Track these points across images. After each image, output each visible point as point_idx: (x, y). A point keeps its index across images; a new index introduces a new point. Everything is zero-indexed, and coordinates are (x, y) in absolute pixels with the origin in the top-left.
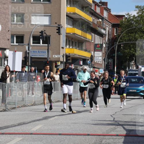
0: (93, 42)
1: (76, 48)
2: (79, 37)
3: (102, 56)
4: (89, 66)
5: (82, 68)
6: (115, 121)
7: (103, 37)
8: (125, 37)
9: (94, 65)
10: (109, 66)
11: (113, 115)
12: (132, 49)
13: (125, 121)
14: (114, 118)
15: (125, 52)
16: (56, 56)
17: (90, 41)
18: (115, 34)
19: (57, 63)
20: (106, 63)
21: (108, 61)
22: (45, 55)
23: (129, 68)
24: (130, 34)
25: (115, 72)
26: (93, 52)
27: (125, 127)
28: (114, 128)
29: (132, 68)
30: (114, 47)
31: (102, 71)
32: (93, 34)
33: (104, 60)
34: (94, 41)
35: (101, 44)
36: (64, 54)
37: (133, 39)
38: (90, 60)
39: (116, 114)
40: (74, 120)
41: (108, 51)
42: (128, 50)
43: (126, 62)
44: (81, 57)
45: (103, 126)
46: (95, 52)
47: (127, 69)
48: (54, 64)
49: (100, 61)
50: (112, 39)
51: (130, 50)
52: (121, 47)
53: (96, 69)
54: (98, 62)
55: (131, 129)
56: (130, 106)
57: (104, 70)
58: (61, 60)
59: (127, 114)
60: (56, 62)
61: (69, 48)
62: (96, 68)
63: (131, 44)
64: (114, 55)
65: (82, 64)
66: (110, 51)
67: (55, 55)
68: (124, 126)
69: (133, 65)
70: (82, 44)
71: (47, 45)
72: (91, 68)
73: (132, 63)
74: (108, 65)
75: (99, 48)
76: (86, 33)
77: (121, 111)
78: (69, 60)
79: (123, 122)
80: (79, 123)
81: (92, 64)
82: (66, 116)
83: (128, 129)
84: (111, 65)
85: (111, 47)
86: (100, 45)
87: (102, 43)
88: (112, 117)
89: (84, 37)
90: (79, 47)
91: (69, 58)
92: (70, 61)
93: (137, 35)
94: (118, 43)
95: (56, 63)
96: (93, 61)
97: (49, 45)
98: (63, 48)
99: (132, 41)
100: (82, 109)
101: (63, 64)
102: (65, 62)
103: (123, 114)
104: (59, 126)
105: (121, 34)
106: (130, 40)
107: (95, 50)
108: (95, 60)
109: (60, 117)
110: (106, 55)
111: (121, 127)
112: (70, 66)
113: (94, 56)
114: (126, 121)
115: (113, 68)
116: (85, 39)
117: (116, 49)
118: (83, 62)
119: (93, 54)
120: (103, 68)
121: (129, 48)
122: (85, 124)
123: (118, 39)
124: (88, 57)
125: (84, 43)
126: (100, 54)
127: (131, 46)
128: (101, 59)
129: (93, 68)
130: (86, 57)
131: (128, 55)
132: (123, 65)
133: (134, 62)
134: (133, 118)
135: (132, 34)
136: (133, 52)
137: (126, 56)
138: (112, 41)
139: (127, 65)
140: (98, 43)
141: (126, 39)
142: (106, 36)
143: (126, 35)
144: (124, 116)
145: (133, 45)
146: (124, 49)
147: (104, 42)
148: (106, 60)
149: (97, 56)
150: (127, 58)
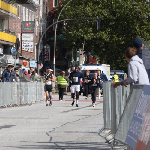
0: (19, 18)
4: (14, 56)
5: (2, 59)
7: (35, 11)
8: (69, 11)
9: (21, 54)
10: (45, 57)
11: (50, 132)
12: (80, 30)
14: (51, 138)
15: (69, 35)
17: (16, 16)
18: (54, 7)
20: (40, 52)
21: (44, 48)
23: (75, 60)
25: (54, 65)
26: (19, 35)
29: (79, 60)
30: (52, 26)
31: (33, 64)
32: (20, 6)
33: (37, 46)
34: (22, 17)
35: (31, 22)
37: (82, 14)
38: (15, 47)
39: (55, 131)
42: (73, 30)
43: (70, 49)
46: (23, 35)
47: (73, 61)
49: (31, 49)
50: (50, 14)
51: (76, 31)
53: (24, 61)
54: (28, 49)
56: (77, 118)
57: (36, 62)
59: (71, 131)
62: (25, 59)
63: (79, 21)
64: (52, 39)
65: (2, 53)
69: (82, 55)
70: (3, 21)
72: (17, 59)
74: (43, 54)
75: (29, 28)
76: (9, 4)
77: (62, 126)
81: (17, 52)
84: (48, 54)
87: (33, 20)
88: (49, 135)
89: (6, 11)
93: (88, 8)
94: (59, 21)
96: (20, 48)
99: (80, 18)
103: (65, 131)
105: (63, 7)
106: (76, 16)
107: (24, 31)
108: (22, 47)
110: (40, 39)
113: (22, 41)
115: (51, 59)
116: (7, 13)
117: (55, 29)
118: (4, 50)
119: (19, 38)
120: (36, 59)
121: (75, 28)
122: (6, 147)
123: (59, 14)
124: (11, 42)
125: (5, 20)
126: (30, 38)
127: (78, 26)
128: (33, 46)
129: (19, 59)
130: (9, 42)
131: (74, 39)
132: (66, 54)
133: (84, 51)
134: (80, 137)
135: (80, 7)
136: (82, 34)
137: (72, 41)
138: (50, 16)
139: (72, 54)
140: (28, 20)
141: (71, 14)
142: (40, 9)
143: (71, 7)
144: (67, 135)
145: (82, 23)
146: (67, 30)
147: (37, 19)
148: (40, 46)
149: (25, 41)
150: (72, 43)
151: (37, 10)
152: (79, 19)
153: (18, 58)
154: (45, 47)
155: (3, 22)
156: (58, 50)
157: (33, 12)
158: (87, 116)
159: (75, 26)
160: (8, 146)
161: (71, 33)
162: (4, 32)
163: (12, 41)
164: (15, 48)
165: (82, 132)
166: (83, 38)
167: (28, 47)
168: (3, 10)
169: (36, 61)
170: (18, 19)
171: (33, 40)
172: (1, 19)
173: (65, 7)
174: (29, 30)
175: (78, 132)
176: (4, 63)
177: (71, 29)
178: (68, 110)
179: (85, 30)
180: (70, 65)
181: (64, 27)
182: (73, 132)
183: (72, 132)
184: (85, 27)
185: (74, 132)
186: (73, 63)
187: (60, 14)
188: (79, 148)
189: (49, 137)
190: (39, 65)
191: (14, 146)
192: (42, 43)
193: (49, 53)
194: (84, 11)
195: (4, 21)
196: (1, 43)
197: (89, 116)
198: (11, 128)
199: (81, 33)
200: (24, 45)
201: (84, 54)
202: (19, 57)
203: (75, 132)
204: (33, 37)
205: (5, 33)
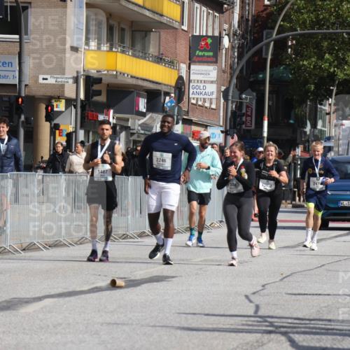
0: (185, 28)
1: (123, 52)
2: (136, 9)
3: (218, 82)
5: (143, 123)
6: (260, 317)
7: (221, 11)
8: (302, 14)
9: (188, 112)
10: (244, 119)
11: (254, 293)
12: (327, 56)
13: (295, 315)
14: (257, 307)
15: (300, 68)
16: (51, 81)
17: (176, 25)
18: (267, 2)
19: (55, 104)
20: (232, 106)
21: (241, 98)
22: (11, 74)
23: (314, 126)
24: (320, 3)
25: (263, 138)
26: (184, 67)
27: (297, 337)
28: (257, 342)
29: (324, 126)
30: (261, 49)
31: (215, 134)
32: (186, 1)
33: (226, 94)
34: (191, 25)
35: (213, 37)
36: (77, 72)
37: (333, 19)
38: (173, 95)
39: (265, 291)
40: (112, 312)
41: (238, 63)
42: (310, 58)
43: (302, 102)
44: (140, 83)
45: (217, 334)
46: (192, 67)
47: (308, 129)
48: (43, 107)
49: (211, 99)
50: (257, 18)
51: (318, 59)
52: (286, 47)
53: (195, 128)
54: (204, 100)
55: (318, 345)
56: (316, 262)
57: (222, 132)
58: (70, 92)
59: (304, 292)
60: (49, 100)
61: (99, 48)
62: (197, 124)
63: (325, 36)
64: (261, 76)
65: (144, 110)
66: (248, 62)
67: (45, 77)
68: (291, 335)
69: (329, 114)
70: (146, 36)
71: (17, 36)
72: (177, 123)
73: (327, 108)
74: (238, 113)
75: (207, 51)
77: (282, 280)
78: (99, 93)
79: (290, 321)
80: (132, 324)
81: (180, 108)
82: (83, 296)
83: (305, 344)
84: (249, 113)
85: (249, 49)
86: (209, 41)
87: (217, 34)
88: (251, 301)
89: (154, 12)
90: (133, 46)
91: (96, 87)
92: (102, 98)
93: (345, 6)
94: (276, 35)
95: (49, 105)
96: (185, 99)
97: (25, 37)
98: (75, 49)
99: (328, 28)
100: (142, 272)
101: (75, 107)
102: (82, 101)
103: (289, 292)
104: (57, 334)
105: (287, 3)
106: (318, 23)
107: (194, 59)
108: (190, 96)
109: (61, 300)
110: (231, 78)
111: (283, 338)
112: (101, 118)
113: (190, 81)
114: (300, 316)
115: (256, 124)
116: (157, 17)
117: (267, 54)
118: (148, 103)
119: (184, 74)
120: (221, 124)
121: (315, 53)
122: (152, 326)
123: (278, 19)
124: (165, 85)
125: (152, 33)
126: (209, 74)
127: (323, 46)
128: (215, 93)
129: (183, 123)
130: (160, 84)
131: (311, 77)
132: (293, 113)
133: (335, 105)
134: (325, 307)
135: (328, 2)
136: (330, 65)
137: (306, 82)
138: (256, 25)
139: (306, 113)
140: (205, 34)
141: (306, 20)
142: (233, 7)
143: (305, 4)
144: (294, 300)
145: (332, 41)
146: (297, 56)
147: (225, 30)
148: (231, 94)
149: (198, 81)
150: (307, 87)
151: (227, 10)
152: (325, 31)
153: (181, 122)
154: (244, 96)
155: (147, 38)
156: (273, 104)
157: (217, 15)
158: (341, 258)
159: (315, 46)
160: (158, 324)
161: (305, 63)
162: (149, 60)
163: (166, 83)
164: (174, 98)
165: (328, 295)
166: (332, 76)
167: (205, 96)
168: (148, 10)
169: (223, 129)
170: (183, 30)
171: (215, 79)
172: (143, 31)
173: (292, 4)
174: (208, 57)
175: (320, 295)
176: (147, 133)
177: (306, 53)
178: (296, 243)
179: (337, 56)
180: (301, 137)
181: (290, 50)
182: (307, 294)
183: (304, 294)
184: (338, 51)
185: (310, 295)
186: (308, 133)
187: (280, 20)
188: (323, 331)
189: (251, 304)
190: (229, 138)
191: (170, 325)
192: (236, 87)
193: (252, 111)
194: (337, 12)
195: (150, 35)
196: (142, 87)
197: (346, 257)
198: (164, 283)
199: (328, 64)
200: (195, 90)
201: (334, 113)
202: (184, 119)
203: (313, 295)
204: (216, 71)
205: (152, 64)
